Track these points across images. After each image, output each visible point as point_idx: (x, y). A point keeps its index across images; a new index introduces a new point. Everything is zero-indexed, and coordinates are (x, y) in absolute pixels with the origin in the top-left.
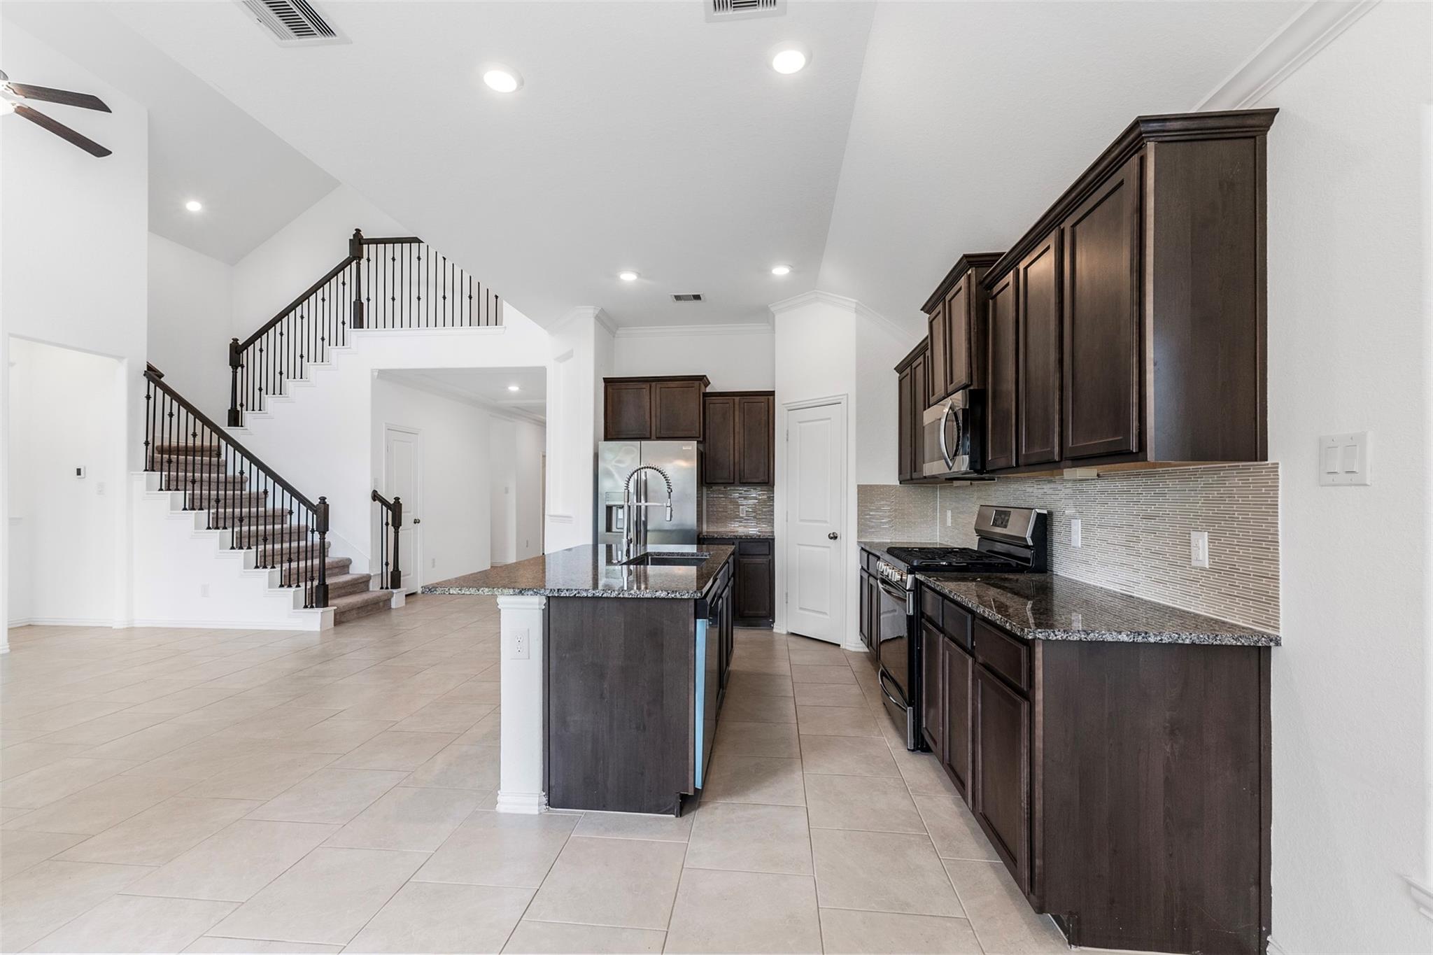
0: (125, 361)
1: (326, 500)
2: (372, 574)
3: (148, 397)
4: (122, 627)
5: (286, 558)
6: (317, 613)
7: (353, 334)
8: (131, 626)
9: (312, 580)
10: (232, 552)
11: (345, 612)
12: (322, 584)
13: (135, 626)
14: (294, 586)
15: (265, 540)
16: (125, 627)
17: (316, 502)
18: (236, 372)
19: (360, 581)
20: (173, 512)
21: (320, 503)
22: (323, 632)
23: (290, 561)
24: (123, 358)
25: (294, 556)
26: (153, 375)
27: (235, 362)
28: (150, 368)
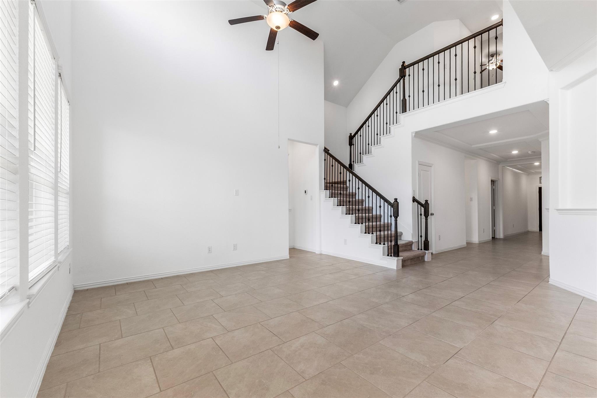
0: (318, 146)
1: (397, 200)
2: (414, 241)
3: (325, 160)
4: (318, 253)
5: (378, 229)
6: (395, 259)
7: (402, 117)
8: (321, 253)
9: (391, 242)
10: (355, 225)
11: (406, 260)
12: (396, 245)
13: (323, 253)
14: (382, 243)
15: (369, 220)
16: (319, 253)
17: (392, 201)
18: (351, 148)
19: (409, 244)
20: (334, 207)
21: (394, 201)
22: (398, 270)
23: (380, 231)
24: (317, 145)
25: (382, 229)
26: (326, 151)
27: (351, 144)
28: (325, 148)
